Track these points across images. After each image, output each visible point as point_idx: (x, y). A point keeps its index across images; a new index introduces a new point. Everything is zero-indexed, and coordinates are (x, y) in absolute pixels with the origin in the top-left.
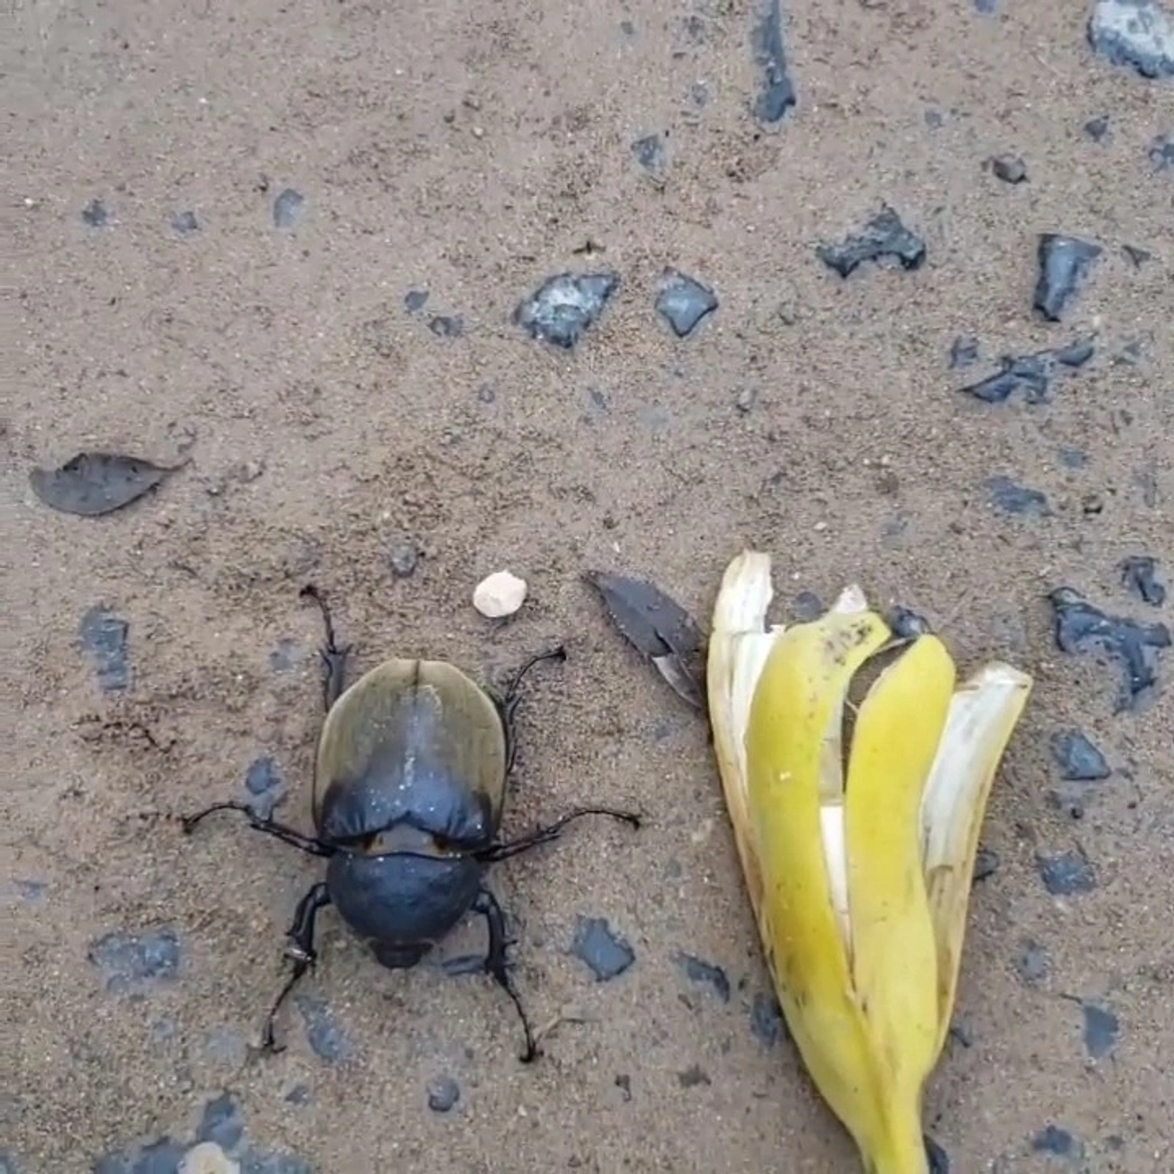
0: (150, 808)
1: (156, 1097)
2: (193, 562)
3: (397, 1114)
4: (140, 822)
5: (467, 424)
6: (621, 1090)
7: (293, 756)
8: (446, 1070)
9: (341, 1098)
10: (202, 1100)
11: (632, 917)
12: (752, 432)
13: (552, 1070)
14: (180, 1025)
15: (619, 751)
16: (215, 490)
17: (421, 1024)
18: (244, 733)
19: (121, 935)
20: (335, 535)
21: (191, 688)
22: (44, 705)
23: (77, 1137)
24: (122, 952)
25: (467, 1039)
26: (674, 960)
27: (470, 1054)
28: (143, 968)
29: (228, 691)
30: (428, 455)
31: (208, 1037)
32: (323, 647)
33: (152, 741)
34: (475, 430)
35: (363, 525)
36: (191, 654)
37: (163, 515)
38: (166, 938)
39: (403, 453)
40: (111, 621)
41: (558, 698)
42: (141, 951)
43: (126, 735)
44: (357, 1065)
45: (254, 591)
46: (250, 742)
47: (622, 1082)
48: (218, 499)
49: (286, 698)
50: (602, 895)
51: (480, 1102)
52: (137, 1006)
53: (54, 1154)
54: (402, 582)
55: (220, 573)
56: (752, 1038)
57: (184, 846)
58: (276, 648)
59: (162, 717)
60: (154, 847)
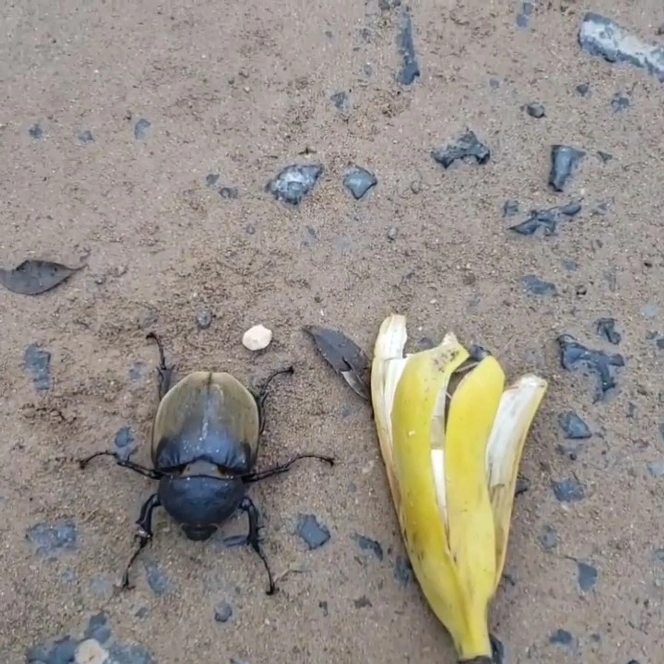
0: (62, 455)
1: (62, 615)
2: (87, 320)
3: (197, 623)
4: (56, 462)
5: (240, 246)
6: (322, 609)
7: (141, 426)
8: (225, 599)
9: (166, 615)
10: (88, 615)
11: (329, 514)
12: (396, 251)
13: (283, 599)
14: (77, 574)
15: (323, 424)
16: (100, 281)
17: (212, 574)
18: (114, 413)
19: (44, 525)
20: (166, 305)
21: (85, 389)
22: (3, 398)
23: (18, 637)
24: (44, 534)
25: (237, 582)
26: (352, 538)
27: (238, 590)
28: (56, 543)
29: (106, 391)
30: (218, 263)
31: (92, 581)
32: (158, 366)
33: (63, 418)
34: (244, 249)
35: (181, 300)
36: (85, 370)
37: (70, 295)
38: (69, 526)
39: (205, 262)
40: (41, 352)
41: (289, 394)
42: (56, 533)
43: (49, 414)
44: (175, 596)
45: (121, 336)
46: (117, 419)
47: (323, 605)
48: (101, 286)
49: (138, 394)
50: (313, 502)
51: (244, 616)
52: (52, 564)
53: (6, 646)
54: (203, 331)
55: (102, 326)
56: (395, 581)
57: (80, 476)
58: (133, 367)
59: (69, 405)
60: (63, 476)
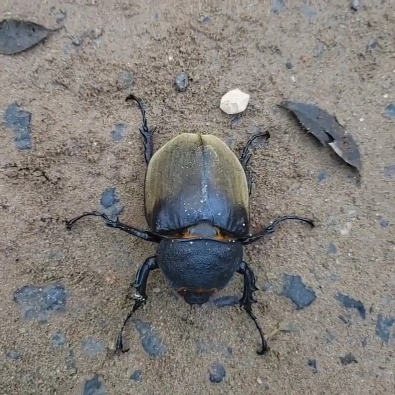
0: (47, 215)
1: (55, 378)
2: (66, 81)
3: (192, 384)
4: (41, 223)
5: (211, 11)
6: (312, 368)
7: (126, 187)
8: (217, 360)
9: (161, 377)
10: (82, 379)
11: (313, 275)
12: (359, 21)
13: (274, 358)
14: (68, 337)
15: (300, 187)
16: (77, 43)
17: (203, 334)
19: (32, 287)
20: (144, 68)
21: (68, 150)
24: (33, 296)
25: (228, 342)
26: (336, 298)
27: (230, 350)
28: (46, 306)
29: (89, 151)
30: (192, 27)
31: (84, 344)
32: (140, 127)
33: (47, 178)
34: (216, 15)
35: (157, 63)
36: (66, 131)
37: (49, 56)
38: (59, 288)
39: (178, 26)
40: (21, 111)
41: (267, 158)
42: (45, 296)
43: (32, 174)
44: (169, 358)
45: (100, 97)
46: (102, 180)
47: (312, 363)
48: (78, 47)
49: (121, 156)
50: (296, 263)
51: (237, 376)
52: (42, 326)
54: (181, 95)
55: (81, 87)
56: (377, 338)
57: (67, 236)
58: (114, 128)
59: (52, 165)
60: (49, 237)
